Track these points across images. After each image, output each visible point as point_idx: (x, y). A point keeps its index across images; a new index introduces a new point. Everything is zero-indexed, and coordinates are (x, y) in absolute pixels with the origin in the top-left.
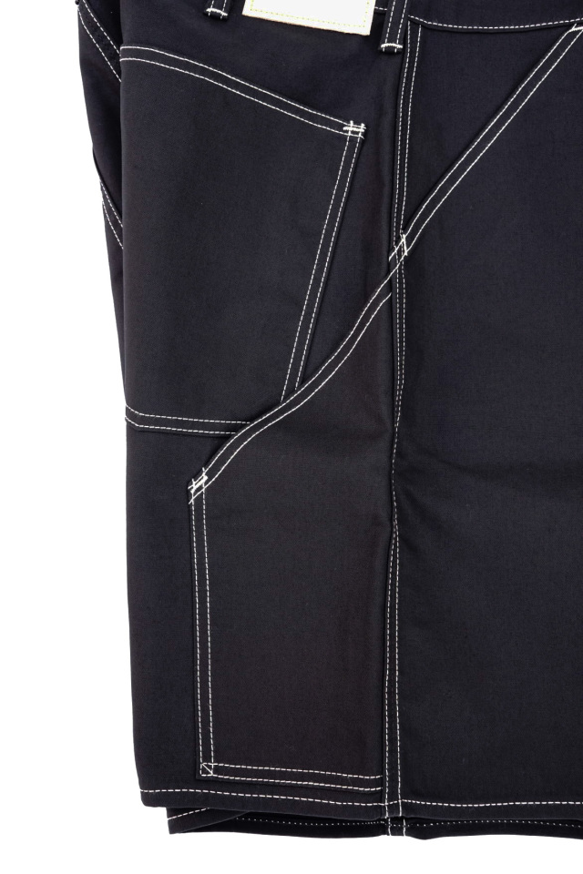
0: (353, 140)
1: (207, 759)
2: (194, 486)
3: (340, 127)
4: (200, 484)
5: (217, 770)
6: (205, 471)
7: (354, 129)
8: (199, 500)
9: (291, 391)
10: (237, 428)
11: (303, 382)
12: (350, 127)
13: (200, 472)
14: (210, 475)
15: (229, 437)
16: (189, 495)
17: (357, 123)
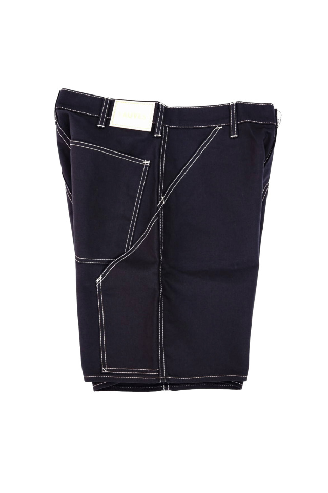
0: (146, 166)
1: (104, 366)
2: (98, 281)
3: (142, 162)
5: (107, 370)
6: (101, 276)
7: (146, 163)
8: (99, 285)
9: (126, 251)
10: (110, 262)
11: (131, 246)
12: (145, 162)
13: (99, 276)
14: (103, 277)
15: (108, 264)
16: (96, 284)
17: (147, 160)
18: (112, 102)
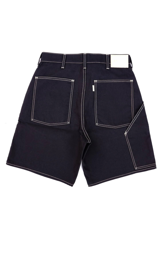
0: (132, 82)
1: (136, 167)
2: (125, 134)
3: (130, 81)
4: (126, 133)
5: (137, 168)
6: (126, 131)
8: (126, 135)
9: (133, 118)
10: (129, 124)
11: (134, 116)
13: (125, 132)
14: (127, 132)
15: (129, 126)
16: (125, 135)
17: (132, 80)
18: (109, 56)
